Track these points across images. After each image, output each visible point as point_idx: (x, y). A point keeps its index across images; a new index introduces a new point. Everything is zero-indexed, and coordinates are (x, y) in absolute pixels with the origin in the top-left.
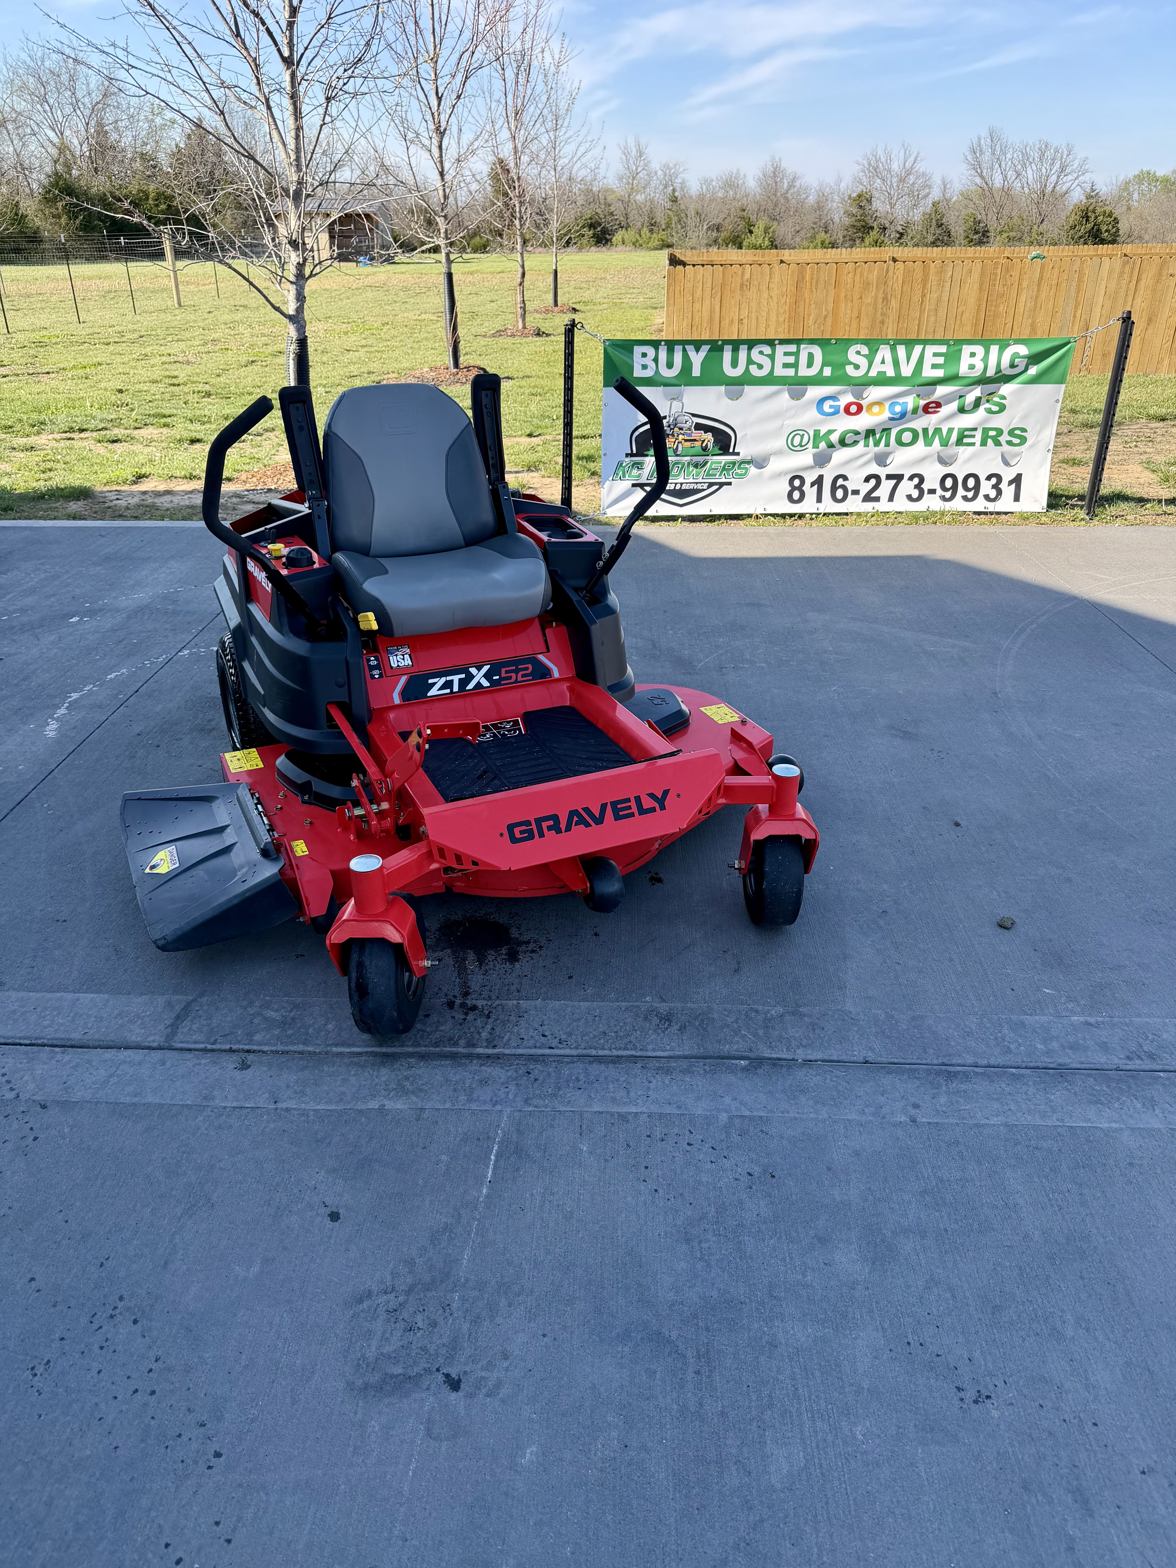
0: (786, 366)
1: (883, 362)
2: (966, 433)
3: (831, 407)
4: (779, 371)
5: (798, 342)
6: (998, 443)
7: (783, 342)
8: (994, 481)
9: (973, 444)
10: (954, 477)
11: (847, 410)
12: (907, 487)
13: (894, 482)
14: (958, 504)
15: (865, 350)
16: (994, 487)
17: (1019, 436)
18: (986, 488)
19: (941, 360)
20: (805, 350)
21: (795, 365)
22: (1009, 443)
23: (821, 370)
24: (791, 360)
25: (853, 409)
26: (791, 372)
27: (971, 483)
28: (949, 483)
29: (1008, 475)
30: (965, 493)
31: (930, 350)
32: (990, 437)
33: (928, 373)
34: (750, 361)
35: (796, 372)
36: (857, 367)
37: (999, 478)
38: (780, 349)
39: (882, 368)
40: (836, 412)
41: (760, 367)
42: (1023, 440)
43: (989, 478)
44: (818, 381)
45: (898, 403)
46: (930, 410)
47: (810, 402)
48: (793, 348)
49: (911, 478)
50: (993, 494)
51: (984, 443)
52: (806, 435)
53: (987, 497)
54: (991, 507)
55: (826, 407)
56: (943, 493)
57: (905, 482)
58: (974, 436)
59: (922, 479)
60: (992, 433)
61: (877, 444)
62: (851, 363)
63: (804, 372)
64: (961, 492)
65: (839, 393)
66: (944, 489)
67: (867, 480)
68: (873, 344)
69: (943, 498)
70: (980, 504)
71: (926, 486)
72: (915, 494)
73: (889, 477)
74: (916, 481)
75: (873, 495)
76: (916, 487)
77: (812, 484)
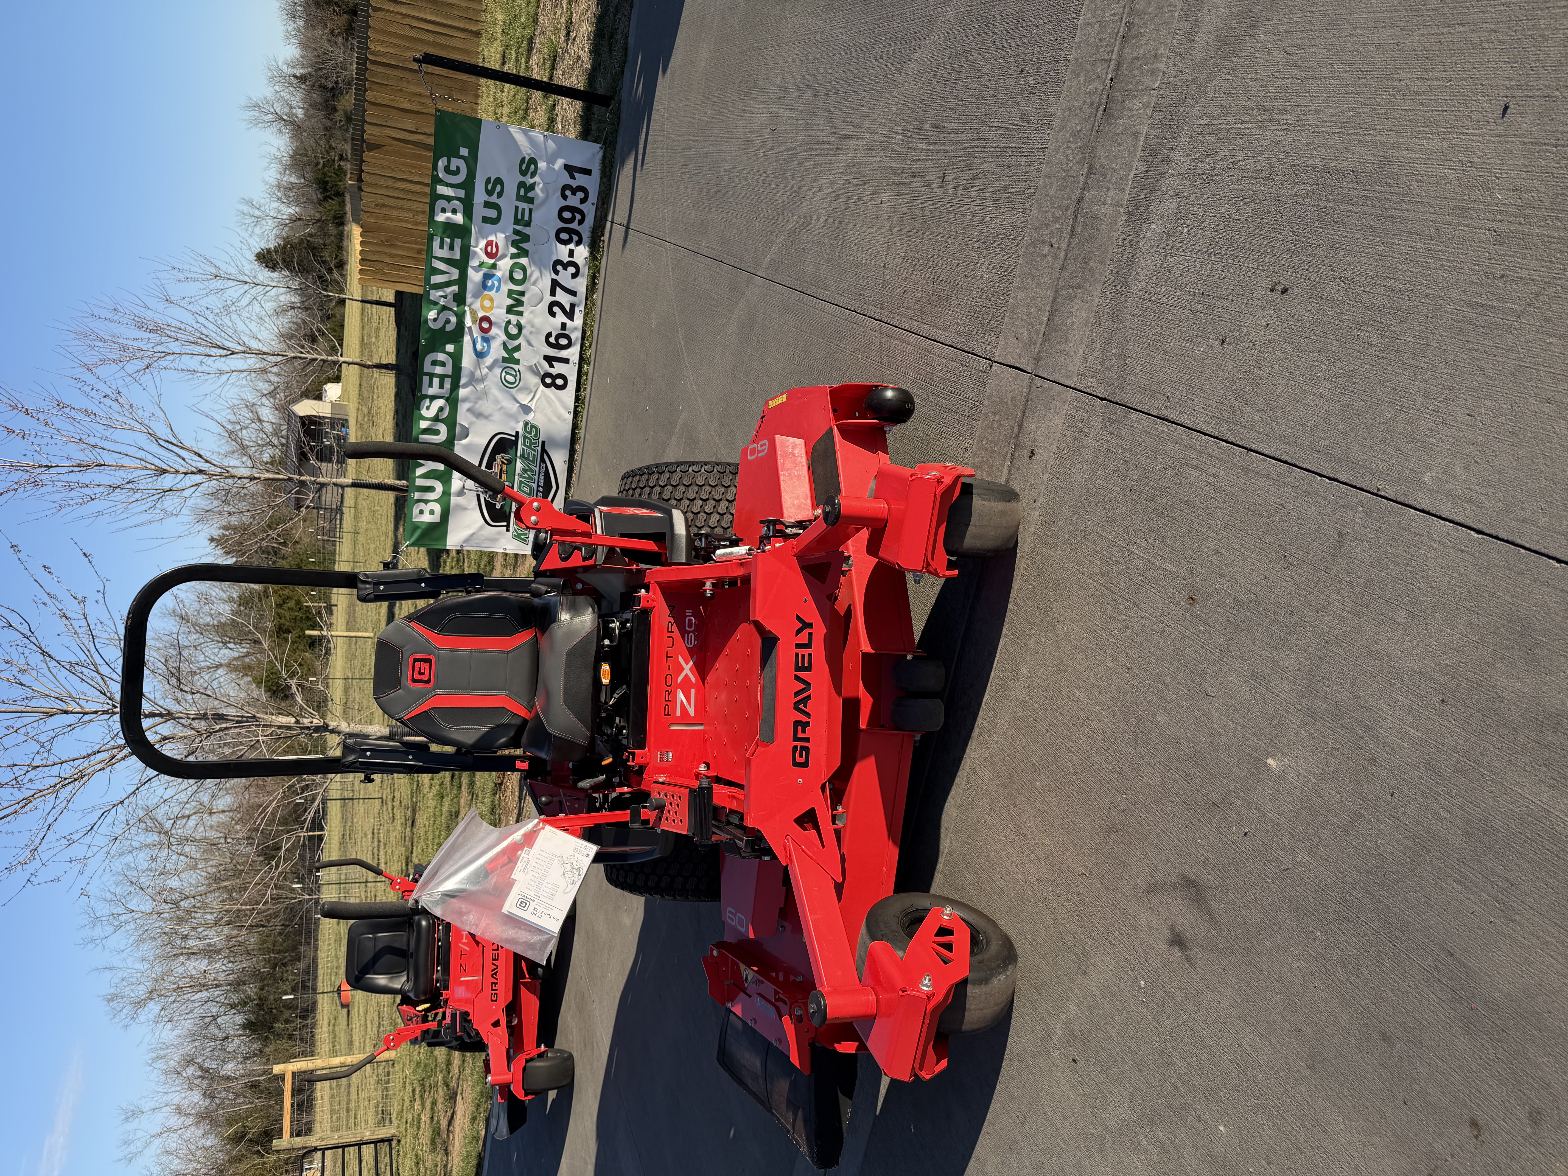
0: (441, 386)
1: (445, 296)
2: (519, 217)
3: (482, 345)
4: (446, 392)
5: (421, 373)
6: (532, 187)
8: (568, 193)
9: (531, 211)
10: (560, 231)
11: (487, 331)
12: (564, 277)
13: (558, 289)
14: (586, 229)
16: (574, 193)
17: (527, 166)
18: (574, 200)
19: (447, 242)
20: (428, 367)
22: (533, 175)
23: (448, 353)
25: (486, 325)
26: (447, 382)
27: (567, 215)
28: (564, 236)
29: (564, 178)
30: (576, 222)
31: (436, 251)
32: (525, 194)
34: (435, 419)
35: (447, 377)
37: (566, 187)
38: (426, 390)
39: (450, 297)
40: (488, 340)
41: (441, 409)
42: (532, 161)
43: (565, 197)
44: (457, 357)
47: (476, 364)
49: (557, 272)
50: (581, 195)
51: (530, 200)
52: (507, 370)
53: (583, 201)
54: (593, 197)
55: (482, 349)
56: (574, 243)
57: (560, 279)
58: (523, 210)
59: (558, 262)
60: (522, 192)
61: (521, 304)
63: (448, 369)
64: (574, 226)
65: (470, 337)
66: (570, 241)
67: (553, 314)
69: (578, 243)
70: (589, 208)
71: (566, 259)
72: (572, 270)
73: (553, 293)
74: (559, 268)
75: (568, 309)
76: (565, 269)
77: (552, 366)
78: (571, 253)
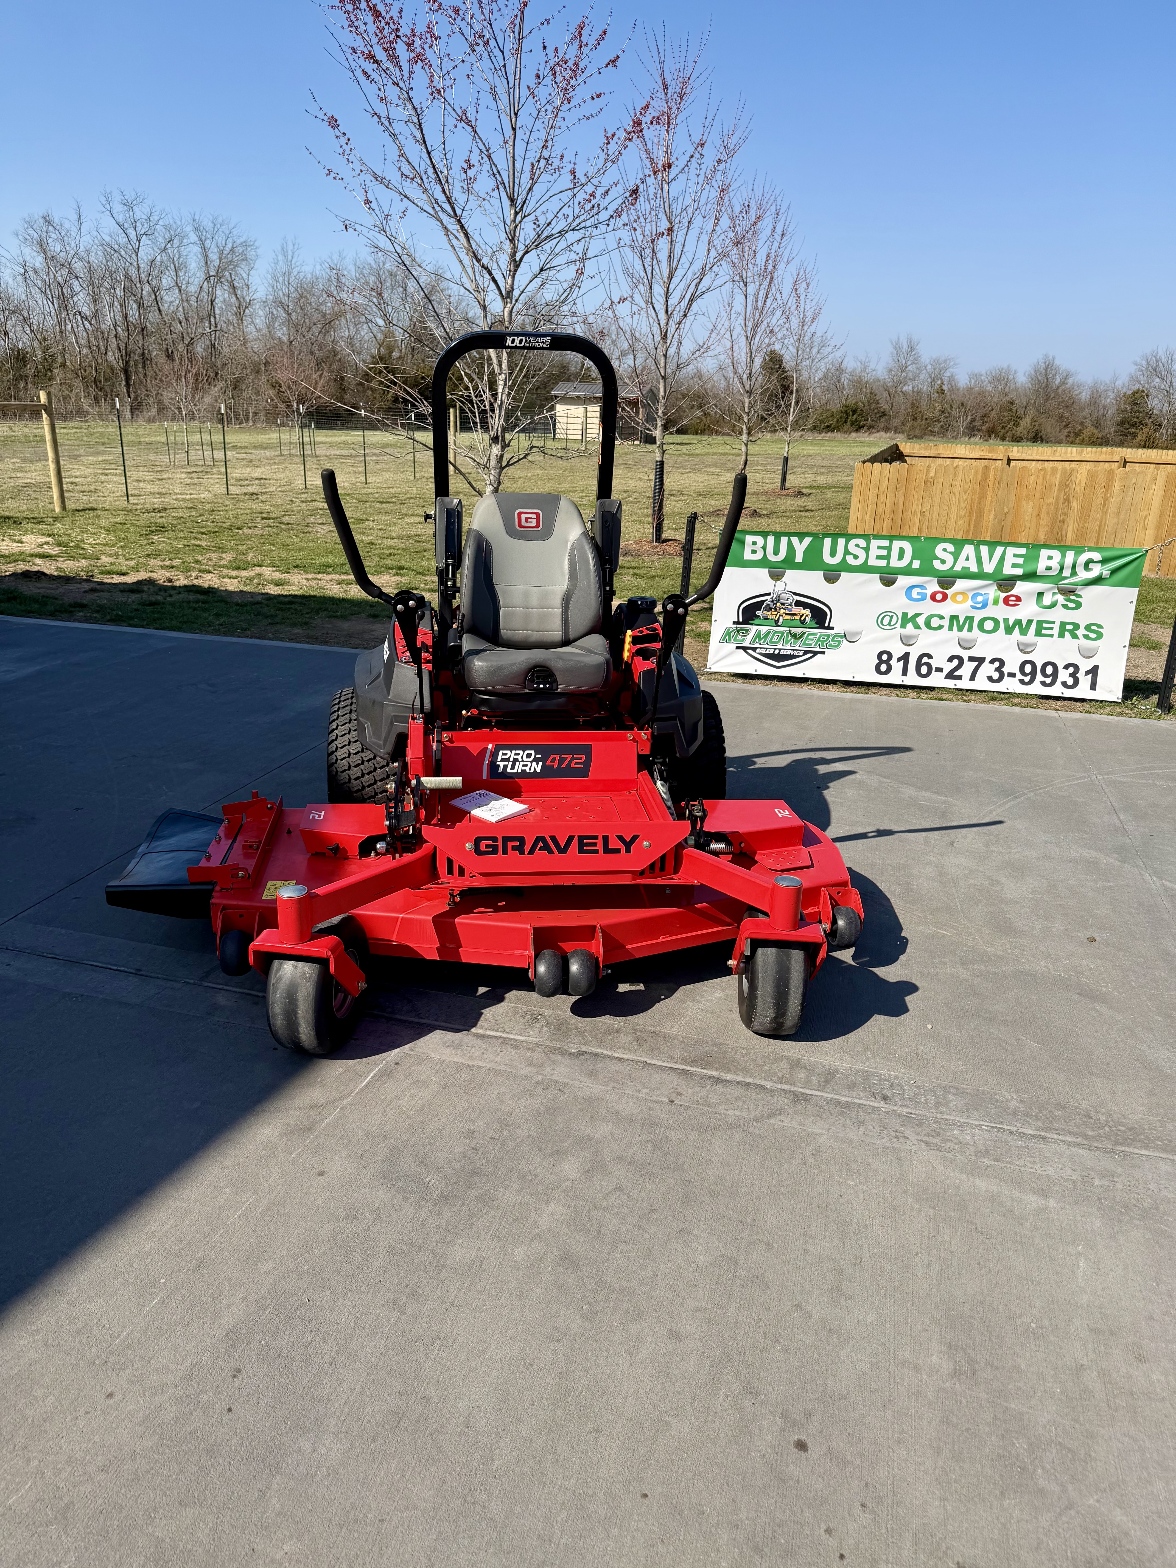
0: (879, 557)
1: (967, 559)
2: (1044, 625)
3: (918, 594)
4: (873, 562)
5: (891, 538)
6: (1075, 636)
7: (877, 537)
8: (1071, 670)
9: (1052, 636)
10: (1033, 664)
11: (933, 597)
12: (988, 669)
13: (975, 664)
14: (1036, 688)
15: (950, 548)
16: (1071, 675)
17: (1095, 631)
18: (1064, 675)
19: (1020, 561)
20: (897, 544)
21: (888, 558)
22: (1086, 637)
23: (911, 562)
24: (884, 552)
25: (939, 597)
26: (883, 563)
27: (1049, 670)
28: (1028, 668)
29: (1085, 665)
30: (1043, 679)
31: (1011, 551)
32: (1068, 629)
33: (1008, 570)
34: (847, 552)
35: (888, 563)
36: (943, 562)
37: (1076, 668)
38: (875, 543)
39: (966, 564)
40: (923, 598)
41: (856, 557)
42: (1100, 636)
43: (1066, 667)
44: (908, 571)
45: (981, 594)
46: (1011, 603)
47: (900, 589)
48: (886, 543)
49: (992, 661)
50: (1070, 681)
51: (1061, 635)
52: (895, 617)
53: (1064, 684)
54: (1069, 693)
55: (915, 593)
56: (1022, 677)
57: (986, 665)
58: (1052, 629)
59: (1002, 663)
60: (1069, 627)
61: (960, 629)
62: (938, 558)
63: (895, 563)
64: (1039, 677)
65: (926, 582)
66: (1023, 673)
67: (951, 659)
68: (959, 544)
69: (1022, 682)
70: (1057, 690)
71: (1006, 670)
72: (996, 676)
73: (971, 659)
74: (997, 664)
75: (956, 674)
76: (996, 670)
77: (899, 660)
78: (1012, 675)
